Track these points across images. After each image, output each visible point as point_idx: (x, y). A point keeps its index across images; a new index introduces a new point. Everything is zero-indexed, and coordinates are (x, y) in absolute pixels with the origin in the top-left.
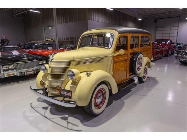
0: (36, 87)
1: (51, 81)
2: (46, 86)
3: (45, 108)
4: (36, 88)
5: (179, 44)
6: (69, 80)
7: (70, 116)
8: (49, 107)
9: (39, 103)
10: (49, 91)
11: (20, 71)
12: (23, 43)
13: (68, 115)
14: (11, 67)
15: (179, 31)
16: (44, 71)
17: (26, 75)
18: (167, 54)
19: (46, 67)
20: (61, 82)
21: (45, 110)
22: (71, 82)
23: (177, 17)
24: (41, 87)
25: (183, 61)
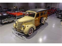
5: (59, 9)
14: (5, 20)
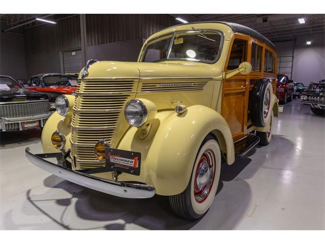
0: (42, 149)
1: (81, 132)
2: (68, 146)
3: (64, 203)
4: (42, 152)
5: (297, 85)
6: (131, 126)
7: (130, 223)
8: (75, 200)
9: (48, 189)
10: (74, 157)
11: (9, 121)
12: (22, 80)
13: (123, 219)
15: (294, 64)
16: (63, 110)
17: (21, 130)
18: (282, 99)
19: (67, 101)
20: (109, 133)
21: (63, 208)
22: (134, 130)
23: (291, 40)
24: (54, 149)
25: (321, 108)
